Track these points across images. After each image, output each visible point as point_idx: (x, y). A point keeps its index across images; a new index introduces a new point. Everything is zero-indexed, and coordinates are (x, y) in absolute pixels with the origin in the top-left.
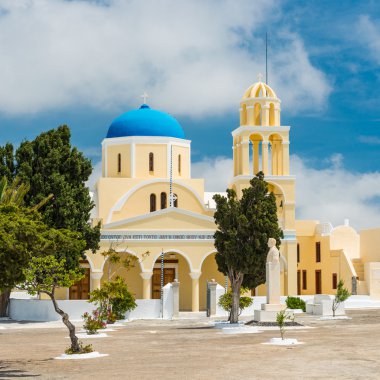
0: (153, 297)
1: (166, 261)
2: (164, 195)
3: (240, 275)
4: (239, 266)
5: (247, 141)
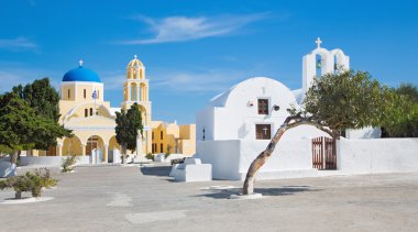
1: (94, 139)
2: (91, 109)
3: (126, 144)
4: (126, 141)
5: (129, 85)
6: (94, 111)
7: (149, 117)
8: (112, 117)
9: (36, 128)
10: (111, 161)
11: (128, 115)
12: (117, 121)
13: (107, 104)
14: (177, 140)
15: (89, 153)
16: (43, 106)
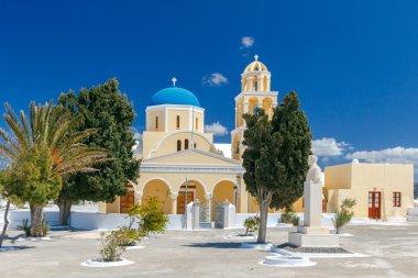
0: (178, 213)
1: (189, 187)
2: (186, 141)
5: (247, 103)
6: (191, 144)
10: (220, 225)
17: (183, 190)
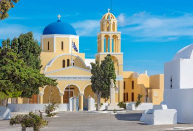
1: (71, 89)
2: (68, 60)
3: (101, 93)
4: (100, 90)
5: (103, 37)
6: (71, 62)
7: (121, 68)
8: (88, 68)
9: (27, 78)
10: (86, 108)
11: (102, 66)
12: (92, 71)
13: (82, 56)
14: (147, 89)
15: (66, 101)
16: (27, 58)
17: (67, 91)
